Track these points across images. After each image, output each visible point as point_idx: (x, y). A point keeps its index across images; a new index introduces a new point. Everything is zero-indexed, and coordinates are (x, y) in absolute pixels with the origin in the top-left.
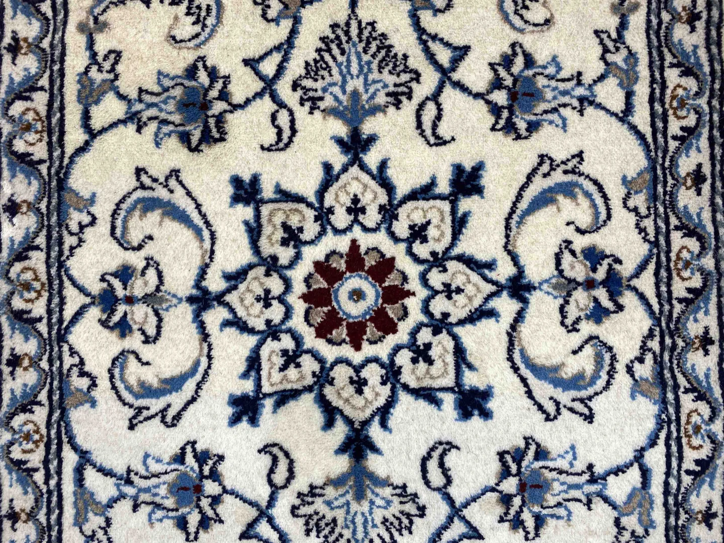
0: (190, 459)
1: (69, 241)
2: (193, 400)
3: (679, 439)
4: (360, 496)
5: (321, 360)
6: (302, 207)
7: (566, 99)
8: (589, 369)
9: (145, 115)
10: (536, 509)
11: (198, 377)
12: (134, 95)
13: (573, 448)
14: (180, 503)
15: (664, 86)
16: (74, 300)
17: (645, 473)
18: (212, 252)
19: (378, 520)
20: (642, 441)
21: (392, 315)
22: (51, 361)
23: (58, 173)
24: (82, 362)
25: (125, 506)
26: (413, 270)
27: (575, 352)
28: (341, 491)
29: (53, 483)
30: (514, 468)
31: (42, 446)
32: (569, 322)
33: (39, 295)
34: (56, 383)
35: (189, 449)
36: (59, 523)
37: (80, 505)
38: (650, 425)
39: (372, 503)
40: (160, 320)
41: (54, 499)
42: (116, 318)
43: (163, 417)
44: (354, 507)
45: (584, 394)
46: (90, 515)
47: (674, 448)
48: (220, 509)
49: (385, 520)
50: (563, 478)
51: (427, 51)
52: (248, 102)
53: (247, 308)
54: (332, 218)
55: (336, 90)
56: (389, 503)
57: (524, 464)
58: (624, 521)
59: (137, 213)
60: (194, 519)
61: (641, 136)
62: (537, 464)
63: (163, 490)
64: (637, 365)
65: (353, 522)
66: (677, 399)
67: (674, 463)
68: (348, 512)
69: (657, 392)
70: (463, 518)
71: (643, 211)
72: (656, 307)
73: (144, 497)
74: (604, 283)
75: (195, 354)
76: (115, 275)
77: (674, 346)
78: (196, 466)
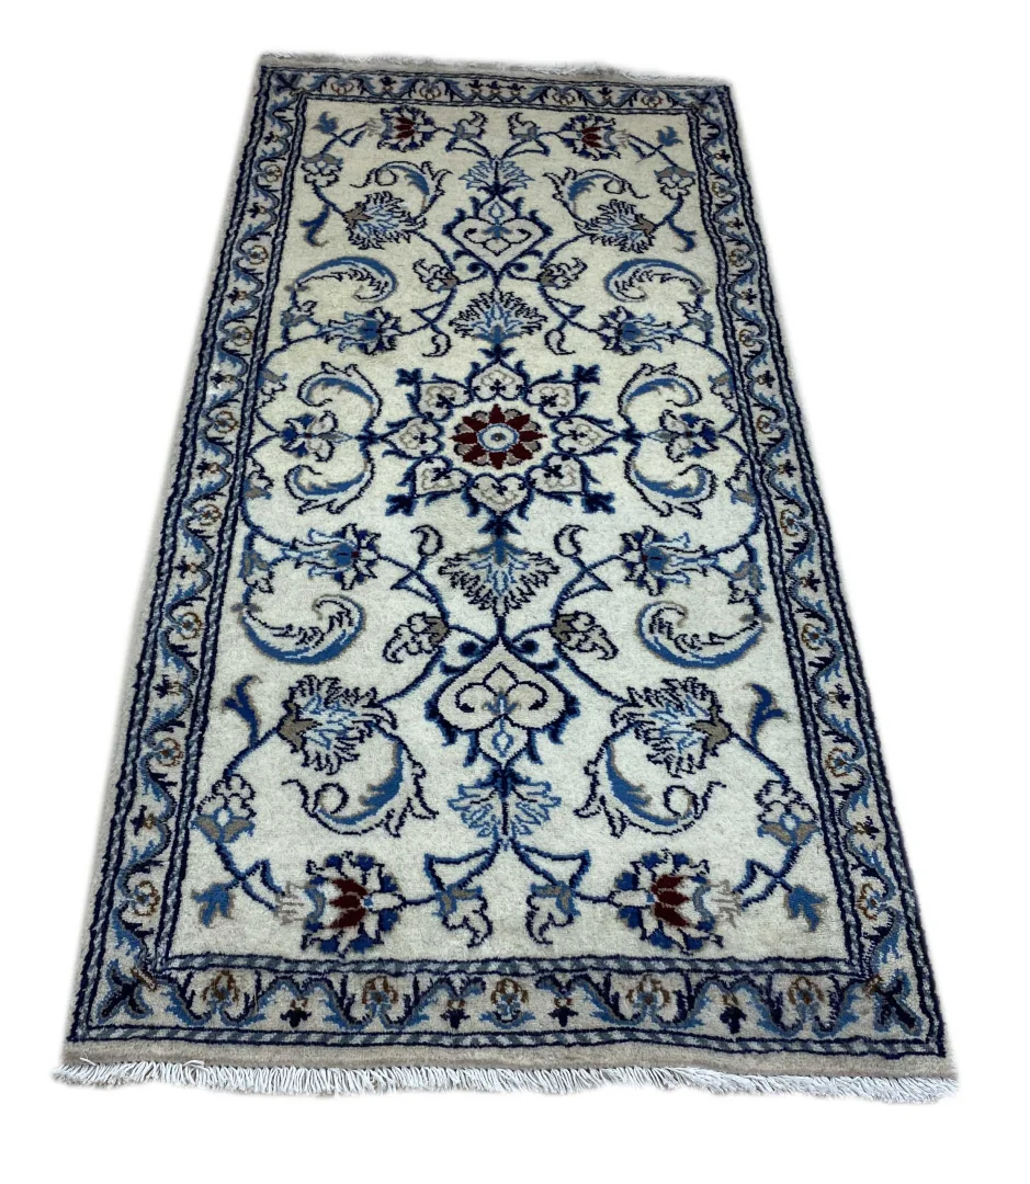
0: (350, 535)
1: (262, 398)
2: (356, 498)
3: (776, 530)
4: (500, 560)
5: (468, 475)
6: (454, 386)
7: (660, 335)
8: (694, 484)
9: (332, 334)
10: (658, 574)
11: (362, 484)
12: (325, 323)
13: (686, 534)
14: (338, 563)
15: (733, 330)
16: (260, 433)
17: (751, 552)
18: (380, 410)
19: (517, 578)
20: (745, 530)
21: (527, 448)
22: (235, 468)
23: (259, 361)
24: (263, 470)
25: (289, 564)
26: (545, 423)
27: (681, 474)
28: (484, 557)
29: (224, 546)
30: (635, 545)
31: (219, 521)
32: (674, 456)
33: (232, 428)
34: (237, 482)
35: (350, 528)
36: (226, 573)
37: (247, 562)
38: (751, 519)
39: (511, 565)
40: (333, 448)
41: (225, 556)
42: (296, 445)
43: (329, 507)
44: (495, 567)
45: (691, 499)
46: (255, 570)
47: (773, 535)
48: (374, 569)
49: (523, 577)
50: (679, 554)
51: (551, 306)
52: (413, 331)
53: (406, 444)
54: (478, 393)
55: (484, 326)
56: (526, 565)
57: (644, 543)
58: (737, 584)
59: (320, 387)
60: (350, 575)
61: (721, 356)
62: (656, 544)
63: (324, 555)
64: (733, 482)
65: (494, 578)
66: (771, 503)
67: (775, 545)
68: (490, 572)
69: (753, 499)
70: (593, 575)
71: (727, 395)
72: (745, 448)
73: (304, 558)
74: (700, 434)
75: (360, 470)
76: (298, 420)
77: (763, 471)
78: (355, 540)
